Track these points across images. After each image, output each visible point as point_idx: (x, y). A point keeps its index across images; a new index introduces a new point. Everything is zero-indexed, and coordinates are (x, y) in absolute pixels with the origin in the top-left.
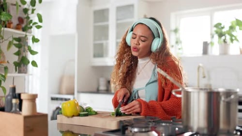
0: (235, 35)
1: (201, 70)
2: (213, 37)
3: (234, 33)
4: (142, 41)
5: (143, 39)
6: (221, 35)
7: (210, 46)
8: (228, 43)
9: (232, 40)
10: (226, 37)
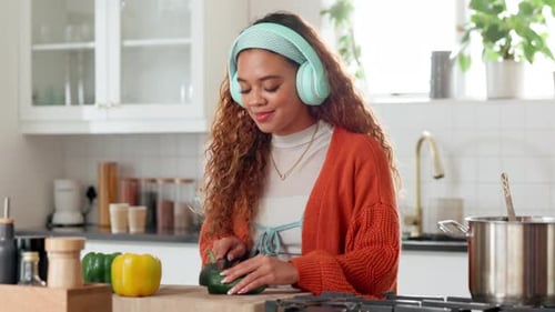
0: (538, 32)
1: (429, 152)
2: (466, 38)
3: (535, 27)
4: (267, 90)
5: (268, 84)
6: (493, 33)
7: (456, 69)
8: (517, 59)
9: (529, 52)
10: (509, 40)
